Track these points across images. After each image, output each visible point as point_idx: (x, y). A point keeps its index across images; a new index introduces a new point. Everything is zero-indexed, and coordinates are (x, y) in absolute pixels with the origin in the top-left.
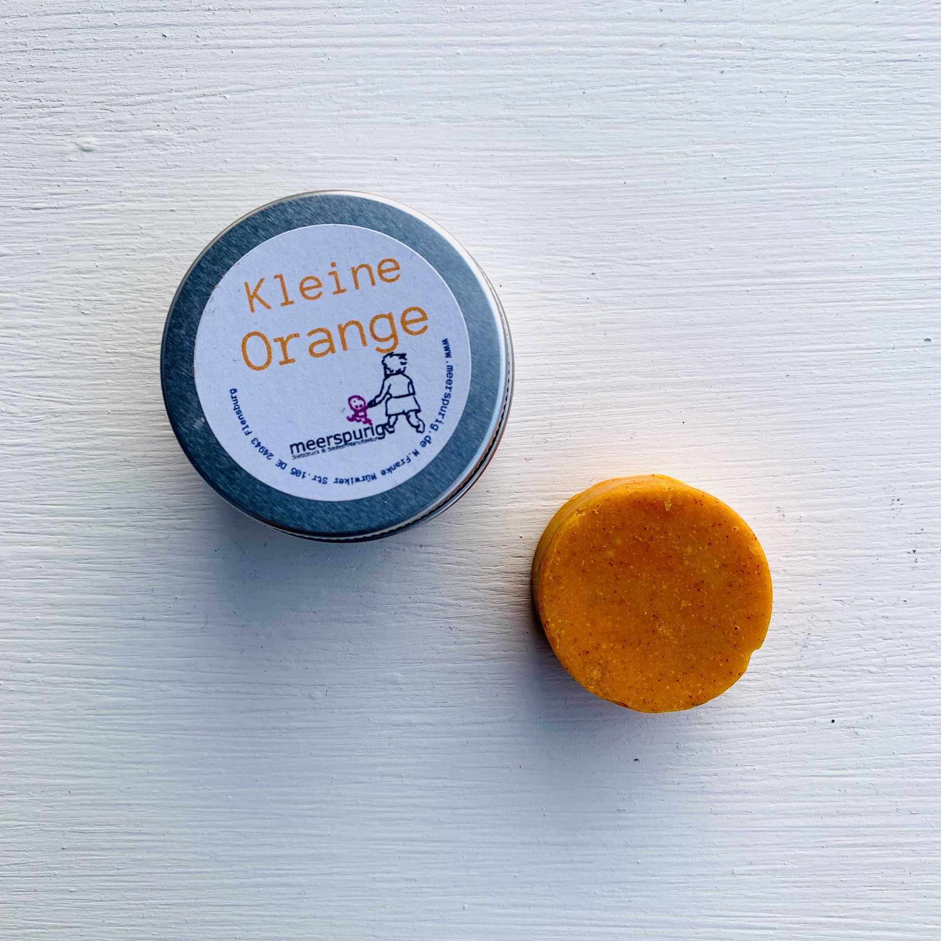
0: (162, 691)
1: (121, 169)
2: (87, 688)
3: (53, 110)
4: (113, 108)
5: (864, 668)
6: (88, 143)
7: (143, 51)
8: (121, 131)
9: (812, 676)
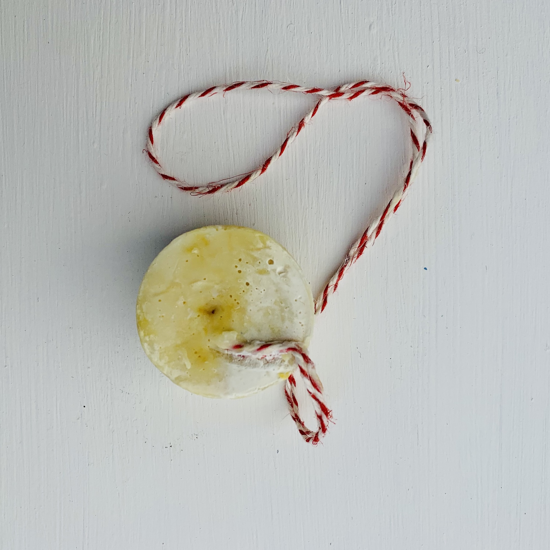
0: (97, 67)
1: (361, 44)
2: (98, 29)
3: (390, 10)
4: (391, 40)
5: (112, 422)
6: (374, 28)
7: (420, 56)
8: (380, 45)
9: (107, 395)
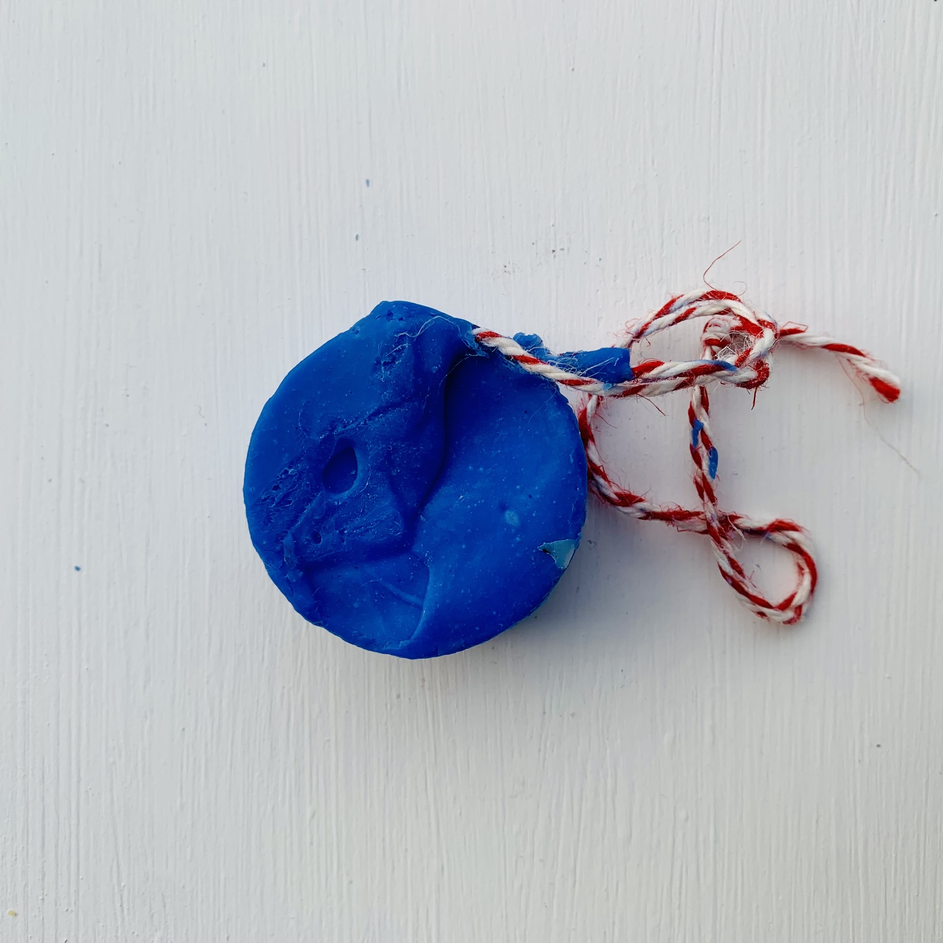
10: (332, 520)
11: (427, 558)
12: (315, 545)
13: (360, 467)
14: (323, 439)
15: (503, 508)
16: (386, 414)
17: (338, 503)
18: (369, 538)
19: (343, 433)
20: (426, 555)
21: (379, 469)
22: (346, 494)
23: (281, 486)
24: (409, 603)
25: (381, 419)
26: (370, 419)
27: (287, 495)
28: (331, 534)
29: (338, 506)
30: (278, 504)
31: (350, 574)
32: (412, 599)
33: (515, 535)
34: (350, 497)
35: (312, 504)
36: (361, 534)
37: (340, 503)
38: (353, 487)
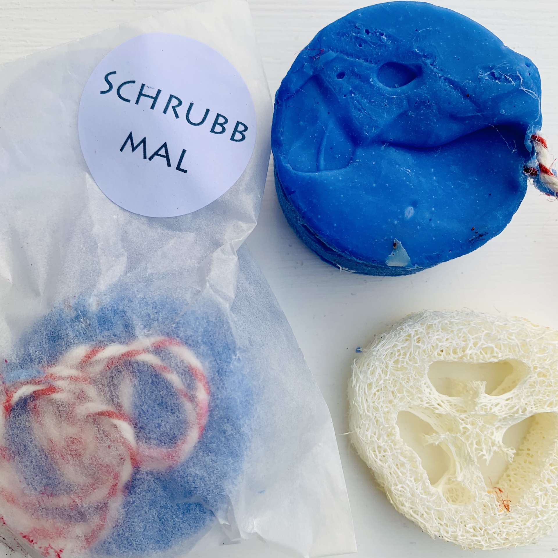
10: (357, 82)
11: (356, 162)
12: (336, 76)
13: (404, 87)
14: (416, 53)
15: (414, 204)
16: (454, 89)
17: (372, 81)
18: (355, 113)
19: (426, 64)
20: (357, 160)
21: (409, 101)
22: (380, 85)
23: (370, 34)
24: (318, 161)
25: (448, 87)
26: (445, 79)
27: (365, 42)
28: (348, 85)
29: (370, 83)
30: (356, 38)
31: (323, 110)
32: (322, 162)
33: (398, 219)
34: (379, 89)
35: (365, 63)
36: (355, 107)
37: (372, 83)
38: (388, 88)
